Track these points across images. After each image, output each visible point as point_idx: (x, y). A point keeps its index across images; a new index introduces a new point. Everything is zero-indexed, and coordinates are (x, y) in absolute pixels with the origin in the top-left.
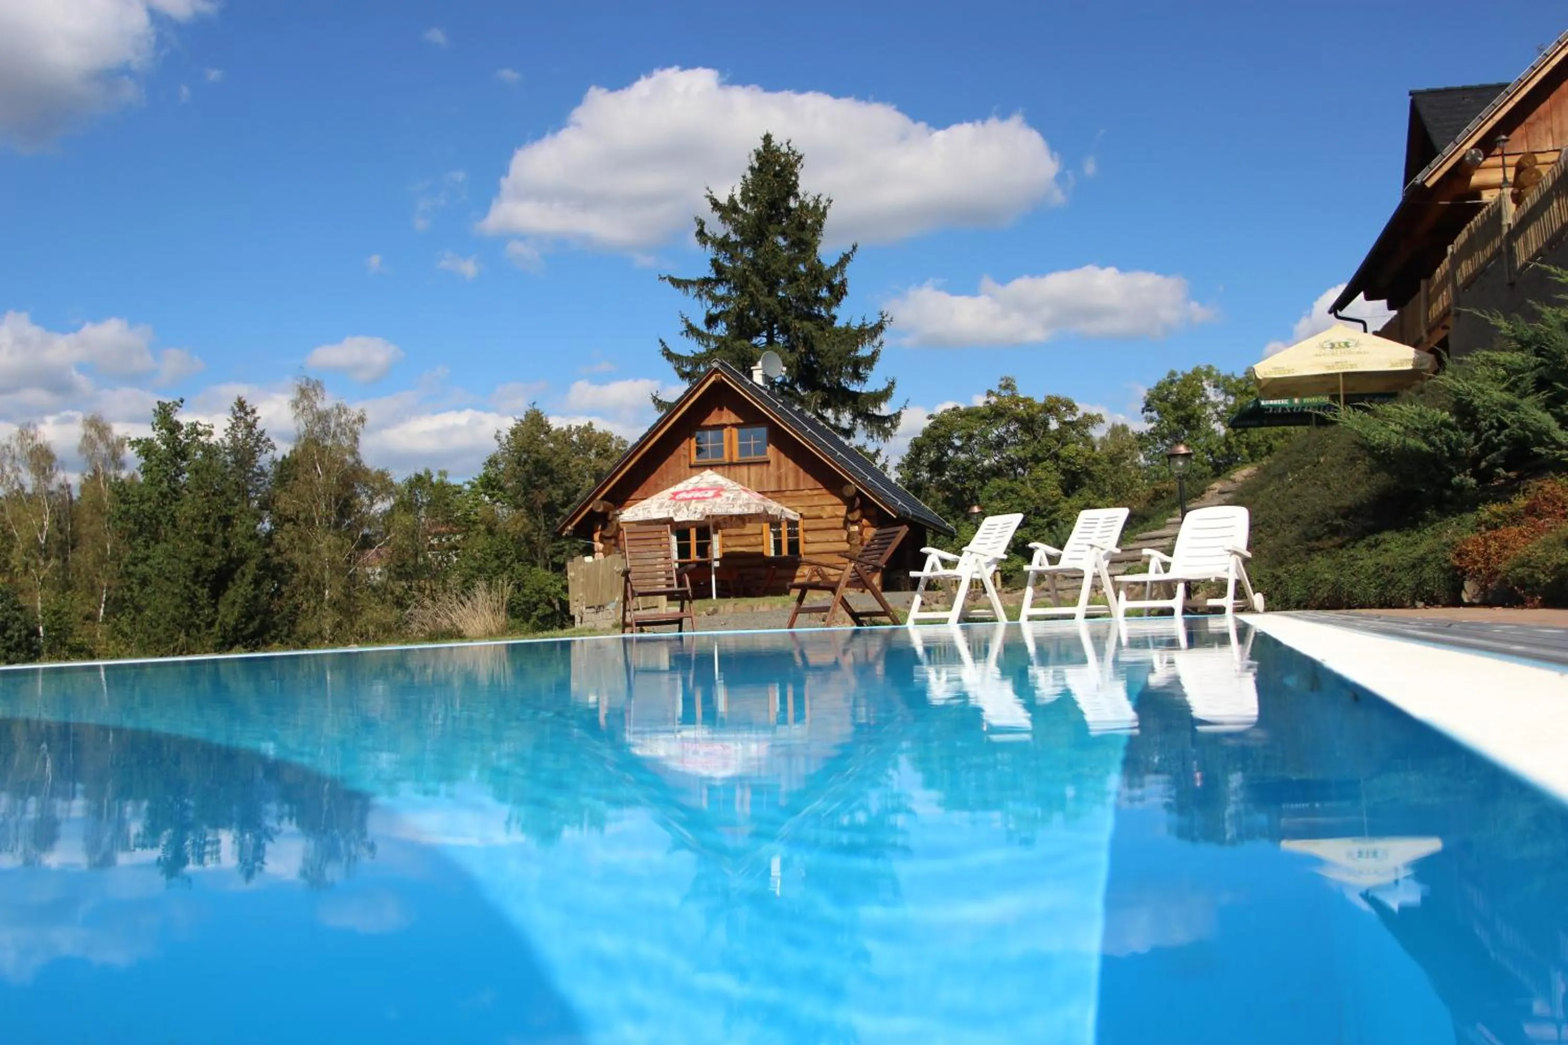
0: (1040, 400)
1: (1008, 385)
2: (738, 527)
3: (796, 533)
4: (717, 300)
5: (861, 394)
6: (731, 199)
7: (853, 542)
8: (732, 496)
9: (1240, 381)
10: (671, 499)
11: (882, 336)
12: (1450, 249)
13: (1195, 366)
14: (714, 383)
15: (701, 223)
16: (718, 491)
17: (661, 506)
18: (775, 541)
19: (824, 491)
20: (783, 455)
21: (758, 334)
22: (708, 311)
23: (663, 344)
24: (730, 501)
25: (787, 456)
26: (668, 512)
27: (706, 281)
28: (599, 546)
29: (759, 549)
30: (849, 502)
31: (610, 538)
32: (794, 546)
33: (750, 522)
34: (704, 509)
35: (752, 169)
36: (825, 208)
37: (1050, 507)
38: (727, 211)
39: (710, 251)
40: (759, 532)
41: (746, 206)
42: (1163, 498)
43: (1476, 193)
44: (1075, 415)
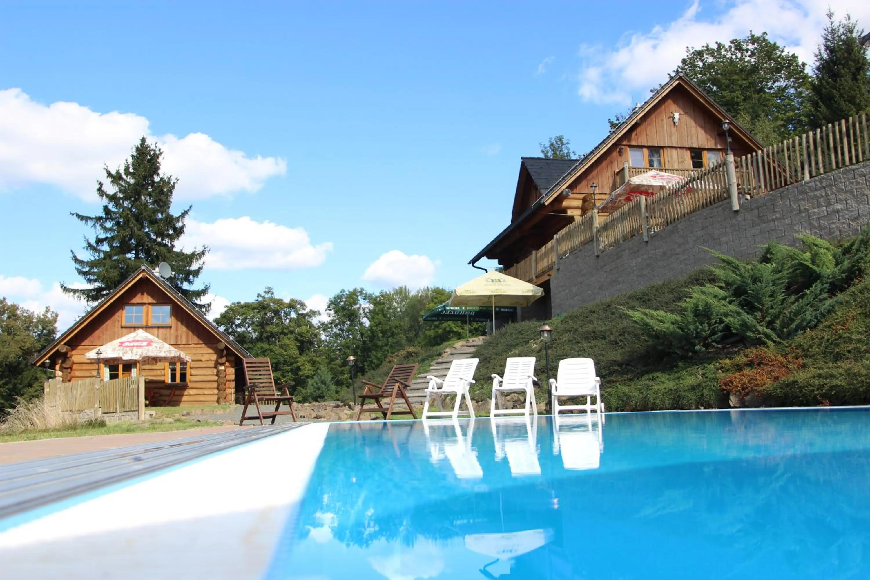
0: (287, 301)
1: (269, 291)
2: (152, 364)
3: (185, 369)
4: (105, 229)
5: (190, 291)
6: (118, 172)
7: (221, 376)
8: (159, 346)
9: (377, 297)
10: (120, 346)
11: (204, 259)
12: (555, 236)
13: (354, 288)
14: (141, 278)
15: (101, 184)
16: (150, 343)
17: (114, 350)
18: (171, 374)
19: (203, 345)
20: (179, 324)
21: (129, 252)
22: (97, 236)
23: (73, 253)
24: (158, 349)
25: (182, 324)
26: (119, 354)
27: (100, 218)
28: (59, 373)
29: (162, 378)
30: (220, 353)
31: (67, 368)
32: (183, 376)
33: (160, 362)
34: (142, 353)
35: (133, 156)
36: (174, 183)
37: (292, 360)
38: (116, 178)
39: (105, 201)
40: (163, 368)
41: (127, 177)
42: (412, 356)
43: (565, 210)
44: (304, 310)
